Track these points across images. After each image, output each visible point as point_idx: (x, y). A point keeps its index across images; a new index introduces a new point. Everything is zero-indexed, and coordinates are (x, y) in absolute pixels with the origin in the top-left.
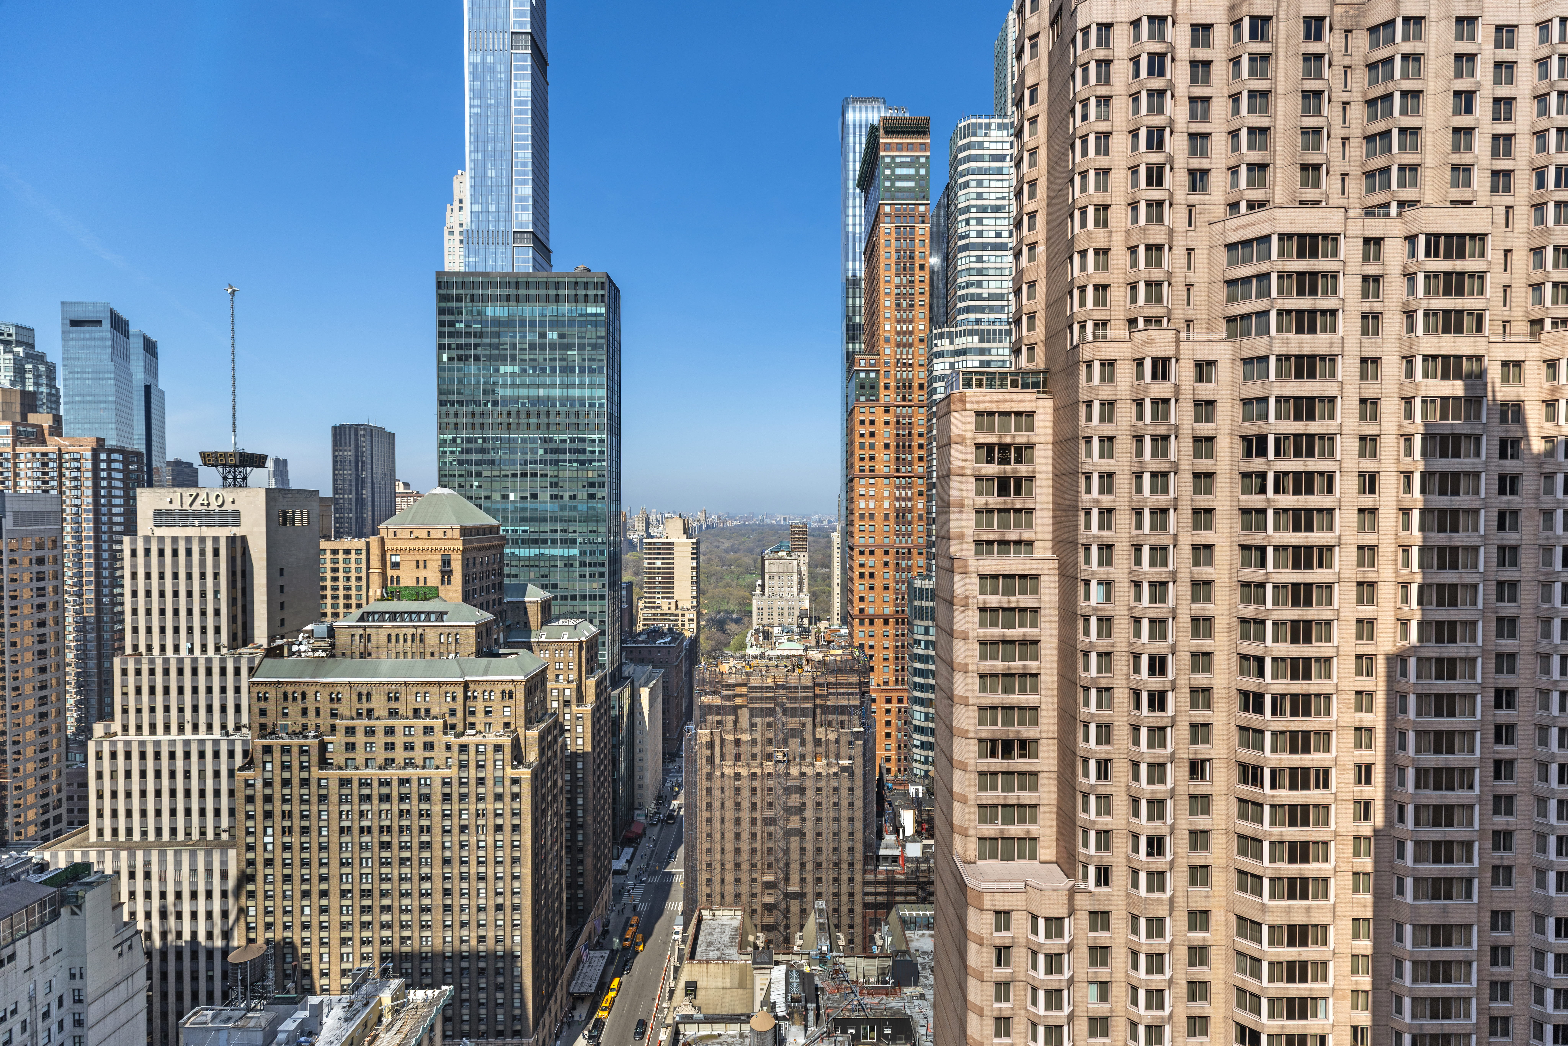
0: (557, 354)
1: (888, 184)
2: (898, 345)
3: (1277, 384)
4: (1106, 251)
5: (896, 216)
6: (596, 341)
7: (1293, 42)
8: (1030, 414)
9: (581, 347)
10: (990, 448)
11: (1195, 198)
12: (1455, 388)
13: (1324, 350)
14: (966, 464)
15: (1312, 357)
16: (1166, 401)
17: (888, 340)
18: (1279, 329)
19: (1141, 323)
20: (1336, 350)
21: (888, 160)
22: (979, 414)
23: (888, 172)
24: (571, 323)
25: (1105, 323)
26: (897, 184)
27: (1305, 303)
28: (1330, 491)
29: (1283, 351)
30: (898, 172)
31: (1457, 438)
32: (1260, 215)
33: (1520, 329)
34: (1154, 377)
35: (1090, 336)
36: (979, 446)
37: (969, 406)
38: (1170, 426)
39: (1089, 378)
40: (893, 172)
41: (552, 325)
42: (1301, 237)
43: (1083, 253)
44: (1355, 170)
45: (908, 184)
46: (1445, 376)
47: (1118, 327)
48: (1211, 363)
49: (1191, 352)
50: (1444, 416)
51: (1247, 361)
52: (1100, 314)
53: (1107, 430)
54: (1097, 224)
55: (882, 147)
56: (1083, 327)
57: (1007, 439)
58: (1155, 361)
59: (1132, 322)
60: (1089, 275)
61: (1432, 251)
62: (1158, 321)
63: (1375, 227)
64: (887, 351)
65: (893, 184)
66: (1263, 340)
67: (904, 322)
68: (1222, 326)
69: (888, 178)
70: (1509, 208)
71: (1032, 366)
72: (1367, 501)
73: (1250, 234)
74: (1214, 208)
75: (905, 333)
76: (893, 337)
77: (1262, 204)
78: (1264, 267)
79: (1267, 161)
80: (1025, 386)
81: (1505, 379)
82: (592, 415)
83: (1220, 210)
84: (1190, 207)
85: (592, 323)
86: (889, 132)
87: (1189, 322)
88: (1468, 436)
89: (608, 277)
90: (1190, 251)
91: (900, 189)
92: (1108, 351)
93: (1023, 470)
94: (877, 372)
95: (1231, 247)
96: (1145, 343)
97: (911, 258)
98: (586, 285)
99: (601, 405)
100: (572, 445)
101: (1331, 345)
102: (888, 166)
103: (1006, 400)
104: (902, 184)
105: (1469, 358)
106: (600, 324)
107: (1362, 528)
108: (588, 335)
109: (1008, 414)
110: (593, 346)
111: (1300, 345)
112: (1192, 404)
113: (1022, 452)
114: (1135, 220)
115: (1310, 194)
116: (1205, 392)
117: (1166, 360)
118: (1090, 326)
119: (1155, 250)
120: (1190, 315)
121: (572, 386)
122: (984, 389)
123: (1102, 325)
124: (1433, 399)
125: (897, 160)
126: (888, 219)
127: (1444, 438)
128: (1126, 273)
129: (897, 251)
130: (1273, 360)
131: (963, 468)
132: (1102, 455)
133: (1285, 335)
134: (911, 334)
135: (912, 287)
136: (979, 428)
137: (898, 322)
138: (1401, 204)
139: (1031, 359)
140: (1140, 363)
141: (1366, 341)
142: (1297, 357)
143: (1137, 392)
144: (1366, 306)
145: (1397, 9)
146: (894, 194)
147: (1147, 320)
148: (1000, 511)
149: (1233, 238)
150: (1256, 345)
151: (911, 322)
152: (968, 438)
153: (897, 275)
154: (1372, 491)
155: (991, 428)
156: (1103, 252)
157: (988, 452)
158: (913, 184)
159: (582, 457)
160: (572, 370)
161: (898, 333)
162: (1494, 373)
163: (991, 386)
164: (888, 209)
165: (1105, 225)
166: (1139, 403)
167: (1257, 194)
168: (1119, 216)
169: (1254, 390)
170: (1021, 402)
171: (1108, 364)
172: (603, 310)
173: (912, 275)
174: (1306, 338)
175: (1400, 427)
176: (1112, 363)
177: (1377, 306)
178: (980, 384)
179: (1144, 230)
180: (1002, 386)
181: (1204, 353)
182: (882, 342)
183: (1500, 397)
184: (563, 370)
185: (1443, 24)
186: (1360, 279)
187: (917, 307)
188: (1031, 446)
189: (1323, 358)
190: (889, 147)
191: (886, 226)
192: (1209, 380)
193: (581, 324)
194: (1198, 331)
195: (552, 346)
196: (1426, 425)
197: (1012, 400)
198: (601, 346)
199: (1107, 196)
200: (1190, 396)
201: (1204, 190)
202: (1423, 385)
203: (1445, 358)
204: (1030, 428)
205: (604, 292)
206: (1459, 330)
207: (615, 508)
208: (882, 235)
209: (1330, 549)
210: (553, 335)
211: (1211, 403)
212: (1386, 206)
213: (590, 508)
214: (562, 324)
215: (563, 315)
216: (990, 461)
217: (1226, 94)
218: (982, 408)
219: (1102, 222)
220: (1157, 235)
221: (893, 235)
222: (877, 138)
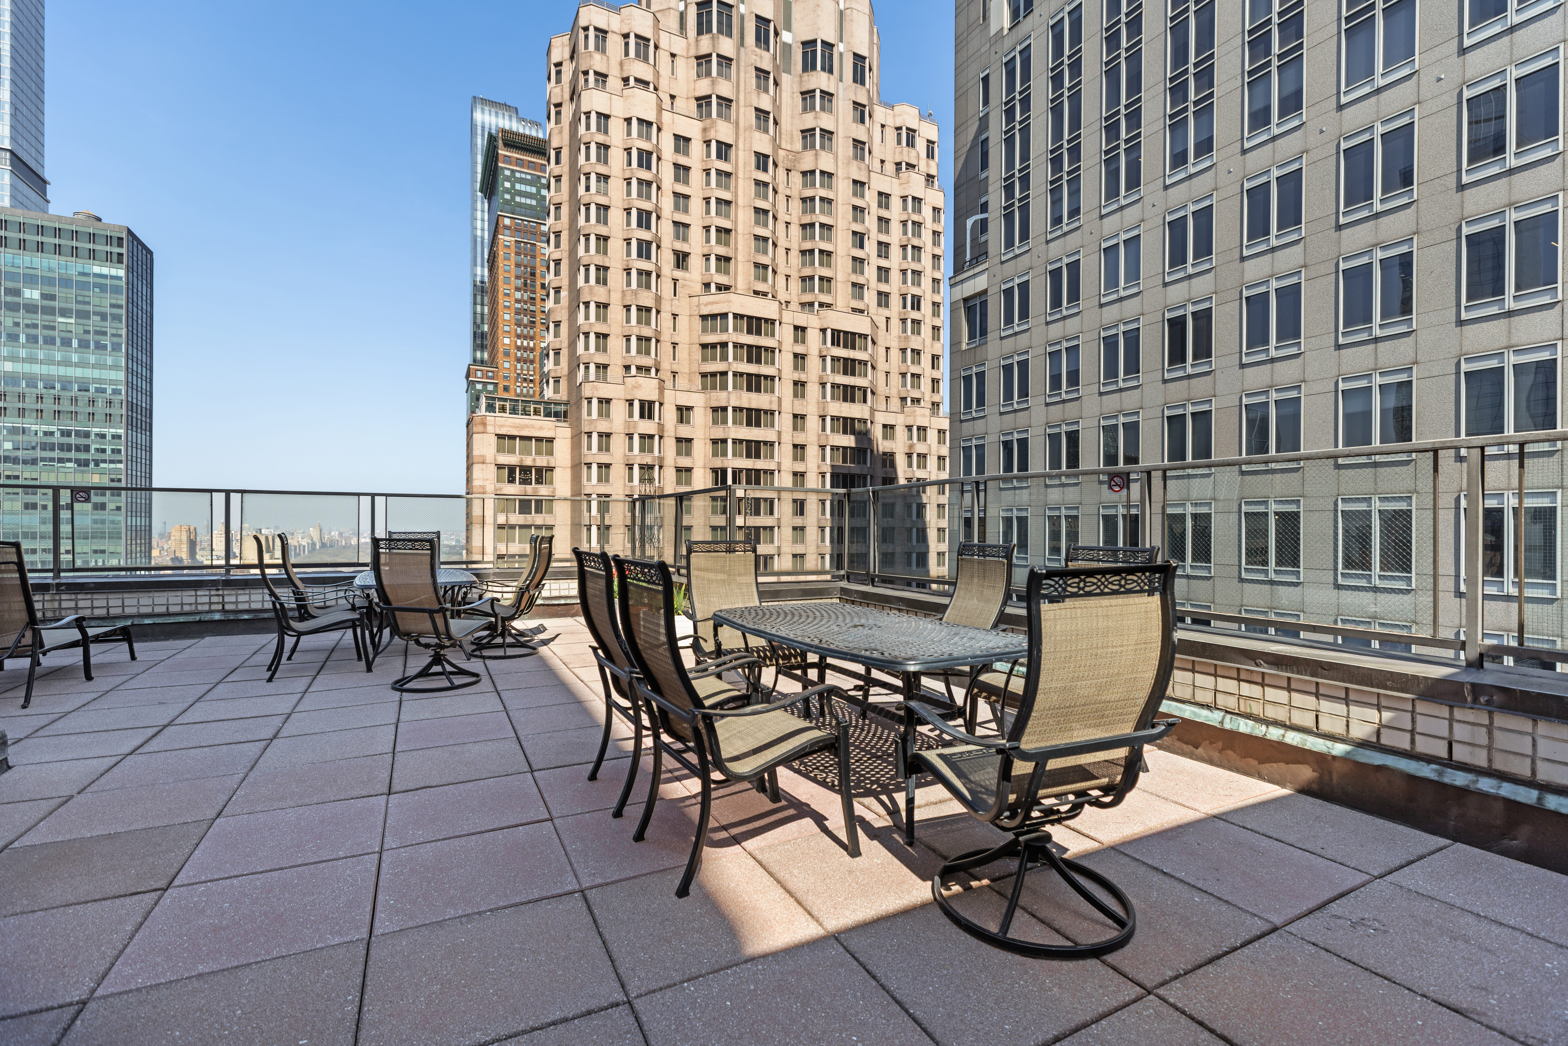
0: (39, 319)
1: (507, 197)
2: (518, 360)
3: (733, 429)
4: (606, 306)
5: (516, 230)
6: (108, 310)
7: (748, 169)
8: (550, 440)
9: (83, 315)
10: (512, 469)
11: (678, 274)
12: (849, 441)
13: (765, 406)
14: (487, 483)
15: (758, 411)
16: (651, 437)
17: (507, 354)
18: (735, 387)
19: (633, 370)
20: (775, 407)
21: (507, 173)
22: (500, 437)
23: (507, 185)
24: (66, 282)
25: (606, 367)
26: (518, 199)
27: (752, 369)
28: (772, 513)
29: (737, 404)
30: (518, 186)
31: (853, 476)
32: (723, 296)
33: (895, 403)
34: (642, 416)
35: (592, 376)
36: (500, 467)
37: (490, 429)
38: (654, 457)
39: (589, 414)
40: (513, 186)
41: (31, 280)
42: (750, 318)
43: (587, 304)
44: (795, 275)
45: (528, 201)
46: (845, 432)
47: (615, 372)
48: (689, 408)
49: (672, 399)
50: (844, 461)
51: (715, 410)
52: (601, 359)
53: (604, 459)
54: (598, 281)
55: (501, 158)
56: (587, 368)
57: (528, 461)
58: (642, 403)
59: (627, 368)
60: (591, 324)
61: (835, 342)
62: (648, 370)
63: (802, 319)
64: (507, 365)
65: (513, 198)
66: (723, 395)
67: (525, 338)
68: (698, 380)
69: (507, 191)
70: (888, 319)
71: (557, 397)
72: (798, 521)
73: (716, 309)
74: (693, 285)
75: (525, 349)
76: (513, 351)
77: (727, 288)
78: (723, 338)
79: (730, 255)
80: (548, 415)
81: (885, 437)
82: (100, 403)
83: (698, 288)
84: (675, 281)
85: (103, 288)
86: (509, 145)
87: (674, 374)
88: (859, 476)
89: (130, 232)
90: (675, 316)
91: (520, 205)
92: (604, 391)
93: (543, 490)
94: (496, 385)
95: (704, 317)
96: (634, 387)
97: (533, 274)
98: (92, 237)
99: (116, 392)
100: (66, 440)
101: (771, 402)
102: (507, 179)
103: (527, 426)
104: (523, 200)
105: (860, 420)
106: (116, 290)
107: (795, 541)
108: (94, 301)
109: (529, 438)
110: (104, 317)
111: (750, 400)
112: (674, 440)
113: (543, 474)
114: (629, 284)
115: (761, 287)
116: (684, 431)
117: (651, 403)
118: (592, 367)
119: (644, 310)
120: (675, 368)
121: (67, 363)
122: (507, 415)
123: (603, 367)
124: (838, 448)
125: (518, 175)
126: (507, 232)
127: (845, 476)
128: (623, 327)
129: (518, 265)
130: (730, 410)
131: (483, 487)
132: (600, 480)
133: (739, 392)
134: (532, 350)
135: (534, 304)
136: (500, 450)
137: (519, 336)
138: (821, 305)
139: (557, 391)
140: (631, 403)
141: (797, 402)
142: (748, 409)
143: (629, 428)
144: (796, 376)
145: (817, 164)
146: (514, 208)
147: (639, 368)
148: (522, 527)
149: (705, 312)
150: (720, 398)
151: (532, 338)
152: (490, 458)
153: (518, 289)
154: (802, 514)
155: (512, 451)
156: (603, 306)
157: (511, 473)
158: (534, 203)
159: (83, 456)
160: (66, 343)
161: (519, 348)
162: (877, 432)
163: (514, 411)
164: (507, 222)
165: (605, 283)
166: (630, 436)
167: (723, 280)
168: (616, 277)
169: (718, 433)
170: (541, 428)
171: (605, 402)
172: (122, 273)
173: (534, 292)
174: (754, 395)
175: (819, 467)
176: (608, 401)
177: (803, 377)
178: (503, 409)
179: (635, 293)
180: (526, 413)
181: (684, 400)
182: (500, 355)
183: (881, 449)
184: (50, 341)
185: (846, 181)
186: (792, 356)
187: (538, 324)
188: (551, 469)
189: (766, 412)
190: (508, 160)
191: (506, 239)
192: (688, 422)
193: (84, 286)
194: (682, 382)
195: (31, 308)
196: (832, 466)
197: (533, 427)
198: (116, 318)
199: (606, 260)
200: (673, 434)
201: (686, 269)
202: (831, 437)
203: (845, 419)
204: (550, 453)
205: (123, 251)
206: (853, 400)
207: (140, 521)
208: (500, 247)
209: (772, 557)
210: (32, 294)
211: (689, 441)
212: (811, 304)
213: (95, 522)
214: (50, 281)
215: (50, 270)
216: (511, 480)
217: (702, 196)
218: (503, 431)
219: (602, 281)
220: (646, 299)
221: (513, 248)
222: (496, 148)
